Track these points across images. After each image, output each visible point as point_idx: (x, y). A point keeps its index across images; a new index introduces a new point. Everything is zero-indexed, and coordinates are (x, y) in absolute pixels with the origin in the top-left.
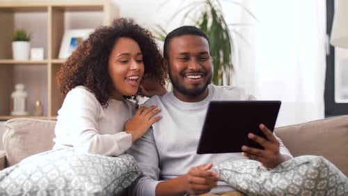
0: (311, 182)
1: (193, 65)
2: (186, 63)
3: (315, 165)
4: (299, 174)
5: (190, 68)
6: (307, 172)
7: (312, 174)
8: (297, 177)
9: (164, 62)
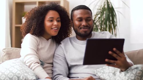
0: (139, 77)
1: (84, 23)
2: (81, 22)
3: (140, 69)
4: (133, 73)
5: (83, 24)
6: (136, 72)
7: (139, 73)
8: (132, 75)
9: (71, 22)
